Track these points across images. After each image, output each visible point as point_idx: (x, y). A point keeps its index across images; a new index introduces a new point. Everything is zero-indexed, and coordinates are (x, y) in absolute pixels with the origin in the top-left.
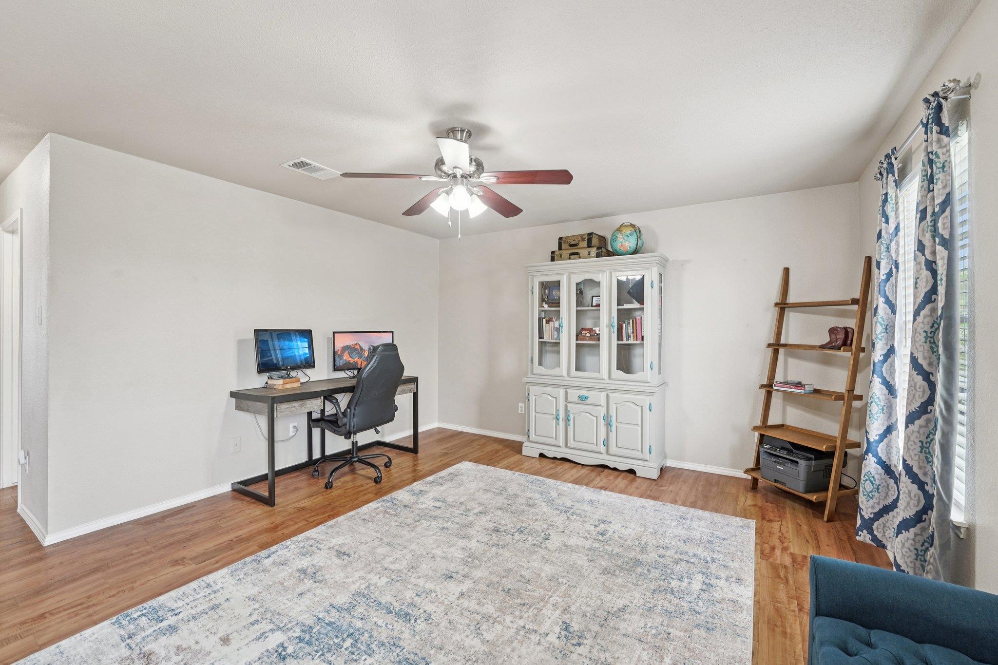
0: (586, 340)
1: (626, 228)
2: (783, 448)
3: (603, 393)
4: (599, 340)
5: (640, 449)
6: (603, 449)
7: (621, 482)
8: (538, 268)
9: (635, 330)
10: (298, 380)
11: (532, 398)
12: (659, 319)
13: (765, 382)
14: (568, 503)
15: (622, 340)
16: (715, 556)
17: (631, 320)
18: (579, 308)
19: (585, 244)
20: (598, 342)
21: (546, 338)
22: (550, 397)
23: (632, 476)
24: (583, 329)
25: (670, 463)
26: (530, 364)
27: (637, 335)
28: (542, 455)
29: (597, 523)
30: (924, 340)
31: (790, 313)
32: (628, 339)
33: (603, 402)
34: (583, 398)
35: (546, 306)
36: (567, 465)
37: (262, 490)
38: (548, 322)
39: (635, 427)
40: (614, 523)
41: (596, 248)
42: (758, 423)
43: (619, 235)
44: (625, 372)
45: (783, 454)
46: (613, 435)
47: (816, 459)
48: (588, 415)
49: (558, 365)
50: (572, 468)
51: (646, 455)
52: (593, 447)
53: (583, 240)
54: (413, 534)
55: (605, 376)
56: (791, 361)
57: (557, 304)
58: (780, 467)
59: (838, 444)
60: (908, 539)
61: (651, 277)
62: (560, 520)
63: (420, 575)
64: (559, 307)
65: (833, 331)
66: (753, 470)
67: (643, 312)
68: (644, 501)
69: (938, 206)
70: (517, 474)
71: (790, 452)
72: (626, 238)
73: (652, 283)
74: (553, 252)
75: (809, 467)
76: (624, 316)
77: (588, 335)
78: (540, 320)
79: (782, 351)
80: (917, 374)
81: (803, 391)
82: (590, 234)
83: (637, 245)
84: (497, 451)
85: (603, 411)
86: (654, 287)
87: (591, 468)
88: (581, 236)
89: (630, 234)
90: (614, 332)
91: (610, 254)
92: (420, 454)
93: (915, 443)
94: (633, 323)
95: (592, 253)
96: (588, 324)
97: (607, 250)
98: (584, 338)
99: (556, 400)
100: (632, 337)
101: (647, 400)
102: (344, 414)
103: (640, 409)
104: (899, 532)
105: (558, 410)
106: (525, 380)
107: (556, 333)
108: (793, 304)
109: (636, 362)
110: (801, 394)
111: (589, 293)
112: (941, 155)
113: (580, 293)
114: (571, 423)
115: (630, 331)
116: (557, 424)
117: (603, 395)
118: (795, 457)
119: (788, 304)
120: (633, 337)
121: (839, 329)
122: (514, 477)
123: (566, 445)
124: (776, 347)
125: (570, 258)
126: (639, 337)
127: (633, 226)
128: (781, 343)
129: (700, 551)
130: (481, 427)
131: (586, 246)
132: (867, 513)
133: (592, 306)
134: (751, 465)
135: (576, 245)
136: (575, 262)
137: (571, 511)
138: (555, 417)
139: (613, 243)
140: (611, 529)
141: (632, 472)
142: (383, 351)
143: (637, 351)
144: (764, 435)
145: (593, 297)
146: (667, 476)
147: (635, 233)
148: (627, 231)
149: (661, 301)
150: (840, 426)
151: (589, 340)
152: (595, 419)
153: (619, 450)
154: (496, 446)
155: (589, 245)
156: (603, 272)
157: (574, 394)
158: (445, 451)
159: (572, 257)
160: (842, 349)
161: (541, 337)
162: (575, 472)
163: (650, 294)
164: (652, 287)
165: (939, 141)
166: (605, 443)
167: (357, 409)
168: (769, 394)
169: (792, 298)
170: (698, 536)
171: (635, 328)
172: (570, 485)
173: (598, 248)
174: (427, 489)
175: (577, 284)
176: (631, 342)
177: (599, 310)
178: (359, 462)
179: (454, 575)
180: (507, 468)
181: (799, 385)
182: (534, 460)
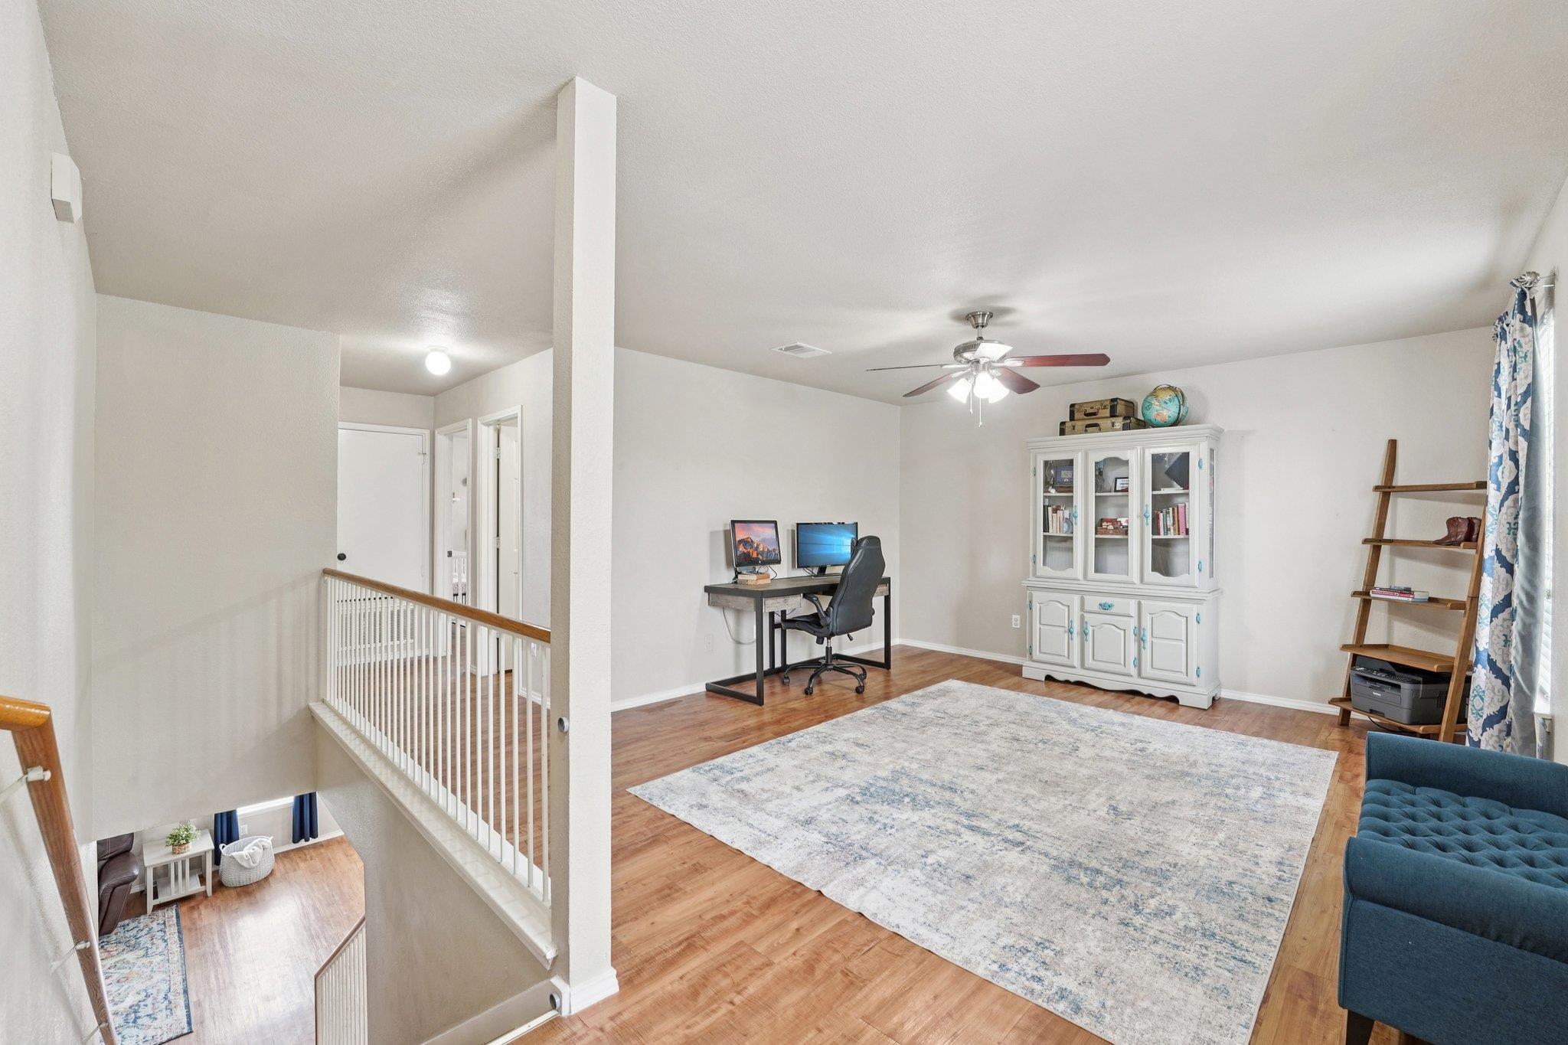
0: (1109, 534)
1: (1164, 392)
2: (1382, 671)
3: (1133, 600)
4: (1127, 533)
5: (1184, 670)
6: (1134, 671)
7: (1158, 709)
8: (1038, 444)
9: (1176, 522)
10: (768, 577)
11: (1036, 607)
12: (1210, 508)
13: (1360, 588)
14: (1095, 724)
15: (1159, 534)
16: (1280, 776)
17: (1171, 509)
18: (1098, 494)
19: (1107, 412)
20: (1125, 537)
21: (1052, 532)
22: (1060, 606)
23: (1173, 705)
24: (1102, 520)
25: (1225, 694)
26: (1031, 564)
27: (1179, 528)
28: (1049, 678)
29: (1133, 742)
30: (1507, 531)
31: (1399, 499)
32: (1166, 533)
33: (1133, 612)
34: (1105, 607)
35: (1053, 492)
36: (1084, 690)
37: (751, 690)
38: (1055, 511)
39: (1179, 643)
40: (1153, 743)
41: (1122, 418)
42: (1351, 641)
43: (1154, 401)
44: (1163, 575)
45: (1382, 677)
46: (1146, 654)
47: (1424, 682)
48: (1113, 627)
49: (1071, 565)
50: (1091, 694)
51: (1193, 678)
52: (1120, 668)
53: (1105, 407)
54: (925, 736)
55: (1136, 578)
56: (1400, 562)
57: (1070, 489)
58: (1377, 694)
59: (1456, 664)
60: (1492, 735)
61: (1198, 455)
62: (1088, 736)
63: (949, 764)
64: (1072, 492)
65: (1452, 522)
66: (1342, 700)
67: (1189, 498)
68: (1190, 727)
69: (1520, 396)
70: (1021, 694)
71: (1390, 674)
72: (1164, 405)
73: (1200, 462)
74: (1063, 424)
75: (1416, 692)
76: (1161, 503)
77: (1111, 527)
78: (1045, 508)
79: (1385, 549)
80: (1501, 567)
81: (1411, 599)
82: (1113, 400)
83: (1179, 414)
84: (988, 672)
85: (1133, 623)
86: (1203, 467)
87: (1117, 695)
88: (1101, 402)
89: (1170, 400)
90: (1147, 524)
91: (1143, 424)
92: (893, 670)
93: (1499, 637)
94: (1173, 513)
95: (1117, 424)
96: (1111, 513)
97: (1137, 419)
98: (1106, 531)
99: (1069, 610)
100: (1172, 530)
101: (1193, 610)
102: (827, 613)
103: (1184, 620)
104: (1484, 730)
105: (1071, 622)
106: (1025, 583)
107: (1065, 525)
108: (1402, 487)
109: (1178, 562)
110: (1407, 603)
111: (1111, 474)
112: (1523, 345)
113: (1100, 474)
114: (1090, 637)
115: (1170, 522)
116: (1070, 639)
117: (1132, 604)
118: (1396, 680)
119: (1394, 487)
120: (1174, 530)
121: (1460, 521)
122: (1019, 697)
123: (1083, 665)
124: (1376, 543)
125: (1086, 431)
126: (1183, 530)
127: (1170, 388)
128: (1384, 538)
129: (1262, 771)
130: (959, 644)
131: (1108, 415)
132: (1476, 735)
133: (1116, 491)
134: (1340, 693)
135: (1094, 414)
136: (1093, 437)
137: (1099, 730)
138: (1067, 629)
139: (1145, 411)
140: (1151, 748)
141: (1173, 699)
142: (867, 545)
143: (1179, 549)
144: (1357, 655)
145: (1116, 479)
146: (1221, 707)
147: (1176, 398)
148: (1166, 396)
149: (1212, 483)
150: (1459, 643)
151: (1112, 534)
152: (1122, 632)
153: (1156, 672)
154: (984, 667)
155: (1113, 415)
156: (1132, 448)
157: (1093, 602)
158: (921, 669)
159: (1089, 429)
160: (1462, 545)
161: (1046, 528)
162: (1096, 697)
163: (1197, 476)
164: (1200, 467)
165: (1522, 329)
166: (1136, 663)
167: (840, 608)
168: (1366, 604)
169: (1401, 479)
170: (1261, 759)
171: (1176, 518)
172: (1093, 708)
173: (1125, 418)
174: (920, 701)
175: (1097, 463)
176: (1171, 536)
177: (1128, 496)
178: (835, 670)
180: (1008, 688)
181: (1407, 591)
182: (1040, 683)
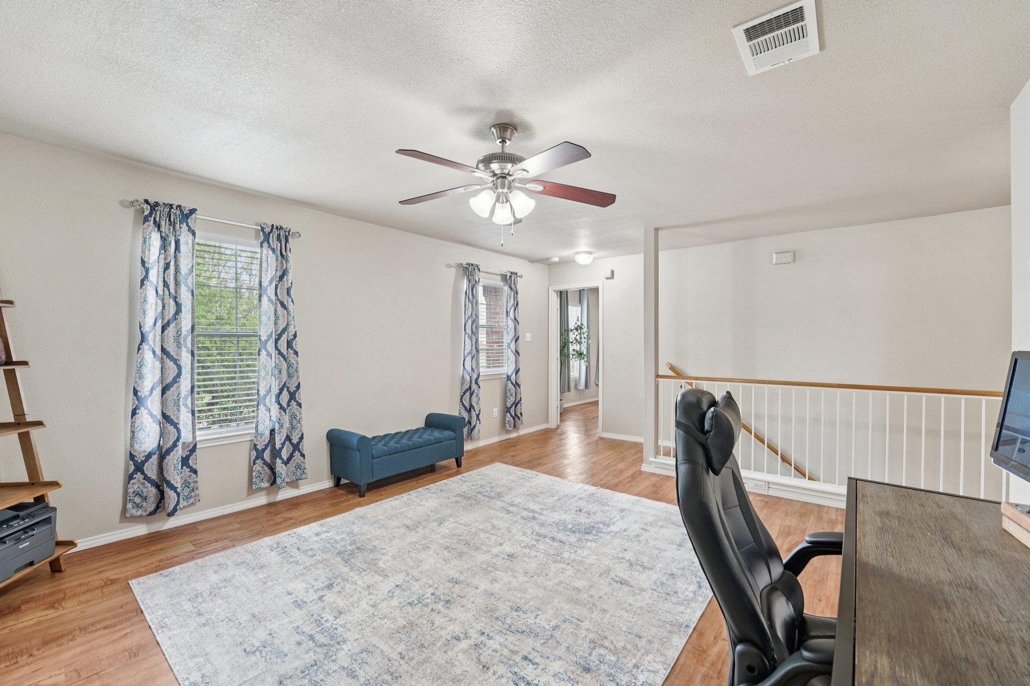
63: (536, 559)
179: (506, 557)
